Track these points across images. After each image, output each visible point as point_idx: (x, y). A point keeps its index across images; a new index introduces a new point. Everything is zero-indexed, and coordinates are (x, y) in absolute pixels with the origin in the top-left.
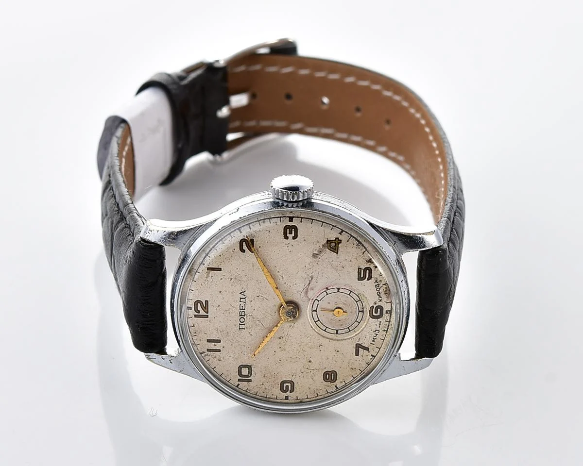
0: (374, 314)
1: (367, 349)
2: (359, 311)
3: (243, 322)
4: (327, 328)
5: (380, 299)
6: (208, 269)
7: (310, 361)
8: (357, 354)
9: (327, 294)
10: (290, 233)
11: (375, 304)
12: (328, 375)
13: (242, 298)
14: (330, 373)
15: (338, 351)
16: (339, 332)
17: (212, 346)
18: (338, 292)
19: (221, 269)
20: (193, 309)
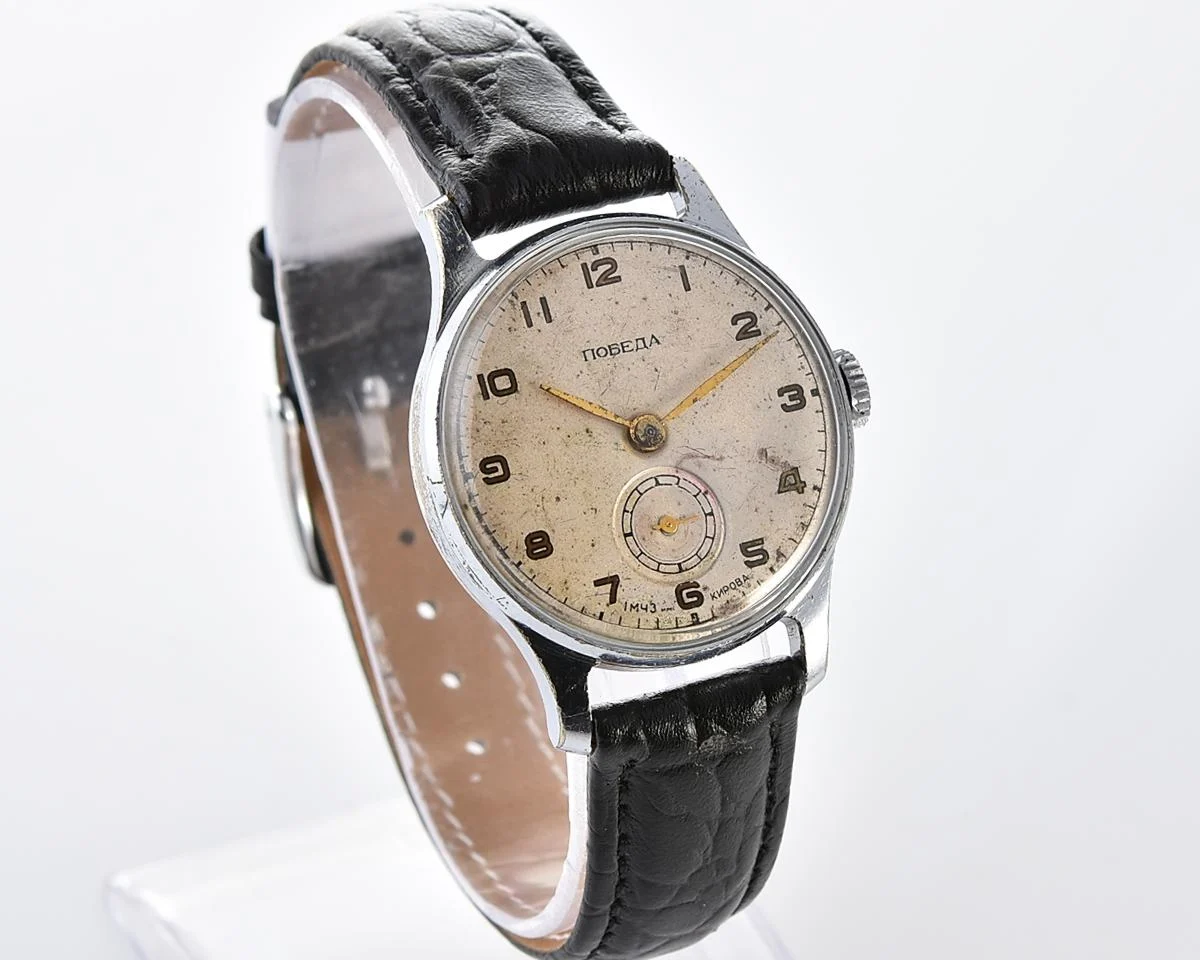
0: (685, 592)
1: (613, 600)
2: (679, 564)
3: (599, 355)
4: (632, 513)
5: (716, 595)
6: (682, 267)
7: (558, 499)
8: (598, 583)
9: (695, 496)
10: (791, 398)
11: (705, 589)
12: (540, 539)
13: (644, 342)
14: (546, 542)
15: (593, 545)
16: (629, 539)
17: (535, 308)
18: (706, 515)
19: (689, 289)
20: (597, 257)
